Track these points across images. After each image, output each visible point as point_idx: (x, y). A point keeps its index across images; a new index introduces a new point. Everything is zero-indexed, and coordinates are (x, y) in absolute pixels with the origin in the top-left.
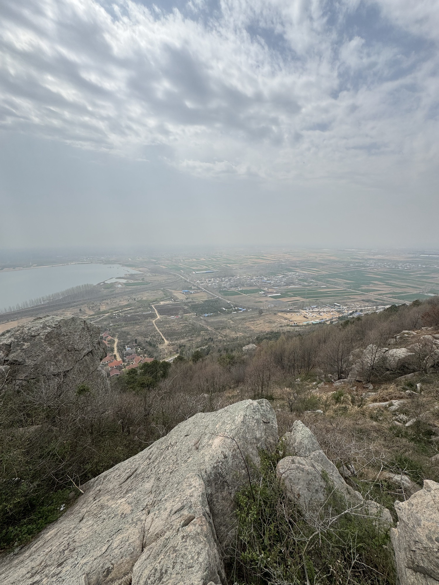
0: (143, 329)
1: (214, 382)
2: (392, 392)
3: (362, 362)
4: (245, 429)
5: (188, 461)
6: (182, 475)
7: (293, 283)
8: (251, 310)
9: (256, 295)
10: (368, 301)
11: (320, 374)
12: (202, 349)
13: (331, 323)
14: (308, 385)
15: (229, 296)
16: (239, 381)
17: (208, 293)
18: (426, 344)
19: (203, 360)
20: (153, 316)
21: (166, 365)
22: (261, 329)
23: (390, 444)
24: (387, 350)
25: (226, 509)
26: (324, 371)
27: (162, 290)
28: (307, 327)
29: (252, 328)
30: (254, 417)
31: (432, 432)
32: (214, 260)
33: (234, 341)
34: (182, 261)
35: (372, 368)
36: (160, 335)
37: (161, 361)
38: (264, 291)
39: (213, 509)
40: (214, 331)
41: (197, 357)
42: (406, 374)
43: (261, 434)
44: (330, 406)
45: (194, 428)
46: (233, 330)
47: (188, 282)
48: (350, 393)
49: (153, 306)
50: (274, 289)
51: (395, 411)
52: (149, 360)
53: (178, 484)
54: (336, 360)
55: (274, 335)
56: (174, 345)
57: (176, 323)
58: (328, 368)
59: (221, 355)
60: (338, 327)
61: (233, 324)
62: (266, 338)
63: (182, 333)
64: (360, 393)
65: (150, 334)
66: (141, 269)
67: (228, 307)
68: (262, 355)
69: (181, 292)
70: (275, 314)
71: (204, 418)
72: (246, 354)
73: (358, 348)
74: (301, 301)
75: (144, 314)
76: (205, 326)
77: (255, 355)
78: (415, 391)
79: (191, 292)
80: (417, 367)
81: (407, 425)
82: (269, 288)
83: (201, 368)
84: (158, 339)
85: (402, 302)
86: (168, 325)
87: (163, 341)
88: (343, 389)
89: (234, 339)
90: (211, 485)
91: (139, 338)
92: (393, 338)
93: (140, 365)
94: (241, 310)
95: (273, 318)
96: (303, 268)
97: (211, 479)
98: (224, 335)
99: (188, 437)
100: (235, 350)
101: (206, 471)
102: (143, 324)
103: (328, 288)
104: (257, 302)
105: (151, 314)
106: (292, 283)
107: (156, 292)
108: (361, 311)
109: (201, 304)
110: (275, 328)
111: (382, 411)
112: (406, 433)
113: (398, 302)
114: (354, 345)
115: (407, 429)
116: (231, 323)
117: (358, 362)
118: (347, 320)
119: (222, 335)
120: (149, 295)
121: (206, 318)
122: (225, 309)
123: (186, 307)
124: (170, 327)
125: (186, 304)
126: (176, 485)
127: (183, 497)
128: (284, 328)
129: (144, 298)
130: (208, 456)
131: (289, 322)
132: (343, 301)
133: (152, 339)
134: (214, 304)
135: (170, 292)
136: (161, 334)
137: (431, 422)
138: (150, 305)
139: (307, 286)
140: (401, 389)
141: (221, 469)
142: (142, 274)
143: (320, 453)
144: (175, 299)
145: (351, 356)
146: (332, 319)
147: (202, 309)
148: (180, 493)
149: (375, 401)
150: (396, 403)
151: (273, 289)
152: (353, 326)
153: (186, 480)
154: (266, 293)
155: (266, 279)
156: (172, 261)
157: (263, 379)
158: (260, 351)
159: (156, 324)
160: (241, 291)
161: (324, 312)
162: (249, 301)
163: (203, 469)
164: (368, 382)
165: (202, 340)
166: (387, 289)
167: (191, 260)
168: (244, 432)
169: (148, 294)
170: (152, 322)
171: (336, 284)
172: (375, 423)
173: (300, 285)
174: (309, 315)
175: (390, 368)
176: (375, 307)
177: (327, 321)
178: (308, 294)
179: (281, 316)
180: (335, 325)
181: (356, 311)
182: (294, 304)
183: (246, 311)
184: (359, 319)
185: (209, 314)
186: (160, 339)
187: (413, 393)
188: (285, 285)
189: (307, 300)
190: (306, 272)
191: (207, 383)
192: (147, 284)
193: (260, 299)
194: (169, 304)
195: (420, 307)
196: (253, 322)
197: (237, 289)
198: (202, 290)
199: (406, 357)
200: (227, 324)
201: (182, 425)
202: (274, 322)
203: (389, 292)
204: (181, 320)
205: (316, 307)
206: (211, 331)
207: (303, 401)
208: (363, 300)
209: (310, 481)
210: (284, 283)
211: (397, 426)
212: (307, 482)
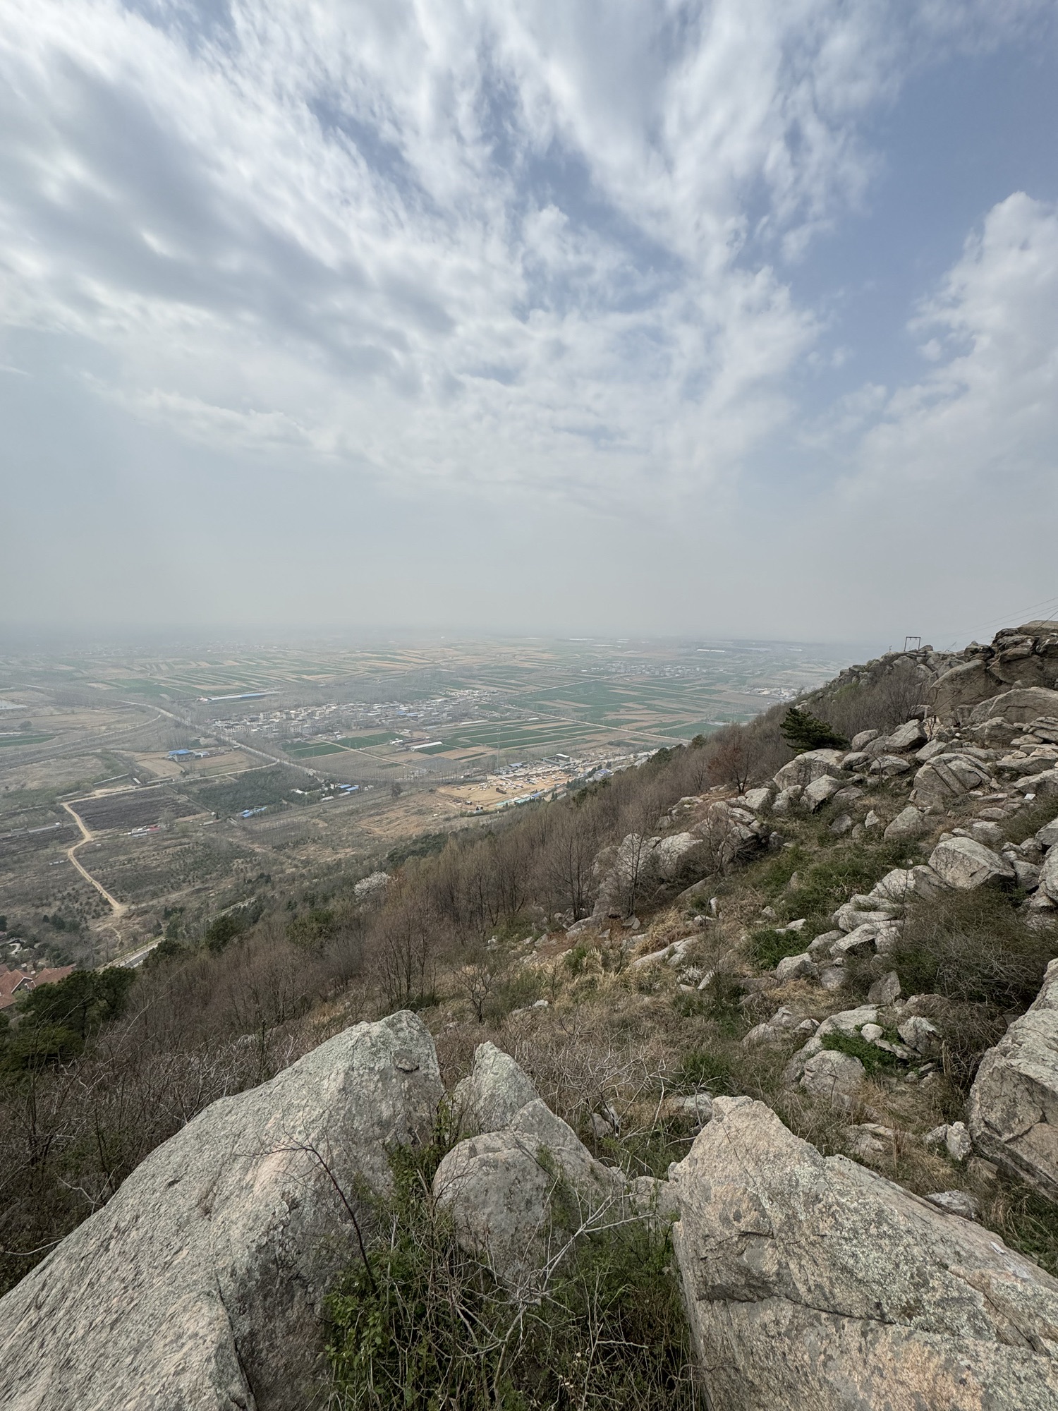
0: (30, 879)
1: (276, 995)
2: (671, 927)
3: (617, 874)
4: (350, 1110)
5: (175, 1263)
6: (152, 1315)
7: (467, 715)
8: (370, 787)
9: (383, 748)
10: (619, 744)
11: (540, 916)
12: (237, 910)
13: (555, 797)
14: (514, 948)
15: (311, 755)
16: (347, 976)
17: (250, 753)
18: (718, 818)
19: (241, 941)
20: (69, 835)
21: (121, 978)
22: (399, 833)
23: (677, 1036)
24: (658, 842)
25: (299, 1357)
26: (546, 909)
27: (97, 756)
28: (505, 814)
29: (378, 831)
30: (373, 1068)
31: (739, 989)
32: (265, 663)
33: (331, 874)
34: (164, 667)
35: (636, 882)
36: (95, 891)
37: (101, 970)
38: (400, 737)
39: (259, 1378)
40: (272, 855)
41: (222, 934)
42: (692, 884)
43: (394, 1107)
44: (561, 985)
45: (200, 1150)
46: (326, 845)
47: (186, 727)
48: (599, 947)
49: (65, 805)
50: (426, 731)
51: (679, 965)
52: (54, 975)
53: (137, 1351)
54: (569, 880)
55: (431, 843)
56: (146, 912)
57: (151, 848)
58: (554, 899)
59: (295, 917)
60: (567, 804)
61: (326, 828)
62: (413, 853)
63: (171, 873)
64: (616, 941)
65: (59, 892)
66: (16, 695)
67: (310, 784)
68: (404, 896)
69: (165, 756)
70: (431, 791)
71: (230, 1112)
72: (365, 901)
73: (608, 845)
74: (489, 754)
75: (34, 835)
76: (244, 843)
77: (386, 901)
78: (709, 914)
79: (197, 754)
80: (708, 865)
81: (701, 987)
82: (413, 729)
83: (237, 966)
84: (88, 903)
85: (676, 741)
86: (122, 858)
87: (106, 908)
88: (586, 939)
89: (329, 868)
90: (251, 1306)
91: (13, 910)
92: (666, 815)
93: (21, 997)
94: (344, 790)
95: (428, 801)
96: (489, 681)
97: (250, 1289)
98: (302, 862)
99: (176, 1186)
100: (333, 896)
101: (233, 1270)
102: (27, 867)
103: (541, 721)
104: (385, 767)
105: (58, 829)
106: (465, 715)
107: (77, 763)
108: (609, 766)
109: (230, 786)
110: (432, 824)
111: (659, 970)
112: (700, 1003)
113: (670, 742)
114: (599, 839)
115: (701, 995)
116: (320, 826)
117: (609, 876)
118: (583, 787)
119: (295, 862)
120: (53, 773)
121: (246, 823)
122: (300, 792)
123: (183, 799)
124: (130, 861)
125: (181, 790)
126: (129, 1360)
127: (153, 1388)
128: (453, 823)
129: (33, 785)
130: (240, 1224)
131: (465, 806)
132: (573, 748)
133: (67, 907)
134: (270, 781)
135: (127, 759)
136: (98, 886)
137: (737, 970)
138: (54, 803)
139: (498, 720)
140: (687, 916)
141: (281, 1245)
142: (23, 709)
143: (535, 1106)
144: (146, 777)
145: (597, 865)
146: (555, 789)
147: (234, 799)
148: (141, 1380)
149: (645, 951)
150: (680, 946)
151: (422, 731)
152: (596, 798)
153: (164, 1327)
154: (406, 744)
155: (404, 709)
156: (132, 670)
157: (410, 957)
158: (400, 886)
159: (78, 860)
160: (343, 742)
161: (538, 775)
162: (365, 764)
163: (224, 1269)
164: (630, 914)
165: (237, 886)
166: (648, 718)
167: (194, 665)
168: (349, 1117)
169: (46, 771)
170: (62, 854)
171: (558, 712)
172: (647, 999)
173: (484, 718)
174: (508, 786)
175: (665, 877)
176: (632, 756)
177: (545, 795)
178: (503, 737)
179: (444, 795)
180: (561, 802)
181: (600, 768)
182: (473, 764)
183: (360, 791)
184: (605, 783)
185: (256, 811)
186: (94, 903)
187: (705, 920)
188: (451, 721)
189: (503, 751)
190: (495, 689)
191: (257, 1002)
192: (40, 741)
193: (395, 759)
194: (125, 795)
195: (705, 748)
196: (378, 818)
197: (332, 738)
198: (231, 745)
199: (690, 848)
200: (308, 830)
201: (161, 1152)
202: (431, 811)
203: (654, 723)
204: (170, 836)
205: (521, 766)
206: (265, 854)
207: (504, 989)
208: (611, 743)
209: (513, 1184)
210: (449, 715)
211: (684, 994)
212: (506, 1191)
